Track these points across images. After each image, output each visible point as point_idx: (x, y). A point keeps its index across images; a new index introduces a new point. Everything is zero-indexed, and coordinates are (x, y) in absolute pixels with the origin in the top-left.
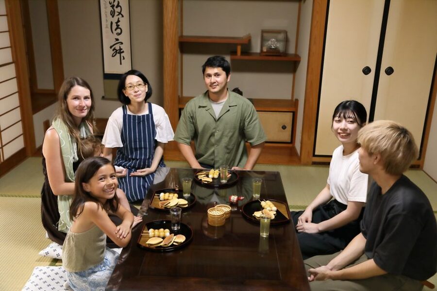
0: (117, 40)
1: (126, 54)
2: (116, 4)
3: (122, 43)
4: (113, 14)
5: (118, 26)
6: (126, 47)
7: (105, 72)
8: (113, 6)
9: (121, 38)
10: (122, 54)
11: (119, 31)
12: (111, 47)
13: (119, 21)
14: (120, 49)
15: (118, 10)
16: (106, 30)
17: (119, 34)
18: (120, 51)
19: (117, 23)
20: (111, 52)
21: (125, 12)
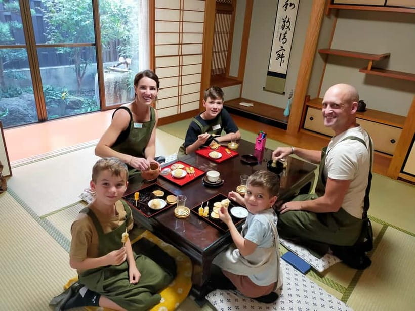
0: (282, 47)
1: (286, 59)
2: (287, 20)
3: (285, 50)
4: (283, 28)
5: (285, 36)
6: (286, 54)
7: (269, 70)
8: (284, 22)
9: (285, 46)
10: (283, 59)
11: (284, 41)
12: (277, 52)
13: (286, 33)
14: (283, 54)
15: (287, 24)
16: (276, 40)
17: (284, 43)
18: (282, 56)
19: (284, 34)
20: (276, 56)
21: (292, 27)
